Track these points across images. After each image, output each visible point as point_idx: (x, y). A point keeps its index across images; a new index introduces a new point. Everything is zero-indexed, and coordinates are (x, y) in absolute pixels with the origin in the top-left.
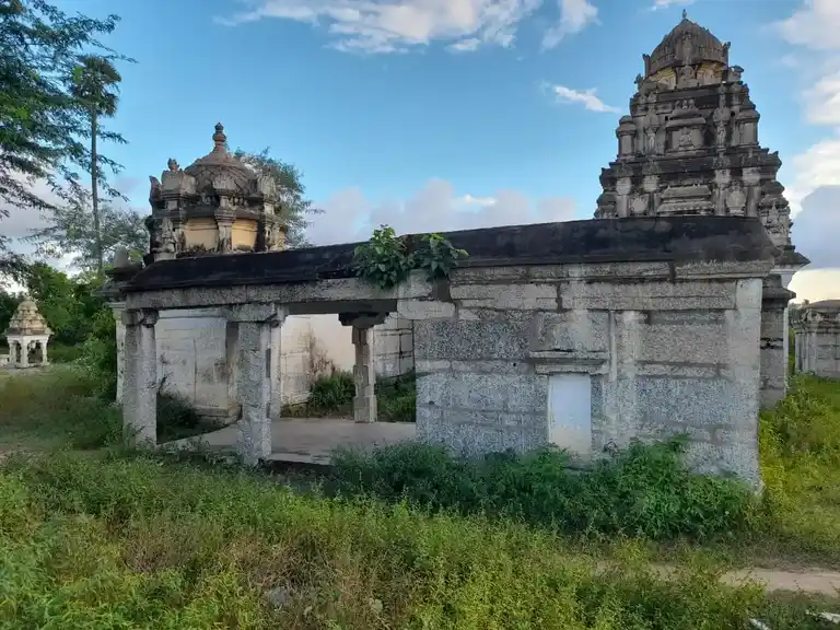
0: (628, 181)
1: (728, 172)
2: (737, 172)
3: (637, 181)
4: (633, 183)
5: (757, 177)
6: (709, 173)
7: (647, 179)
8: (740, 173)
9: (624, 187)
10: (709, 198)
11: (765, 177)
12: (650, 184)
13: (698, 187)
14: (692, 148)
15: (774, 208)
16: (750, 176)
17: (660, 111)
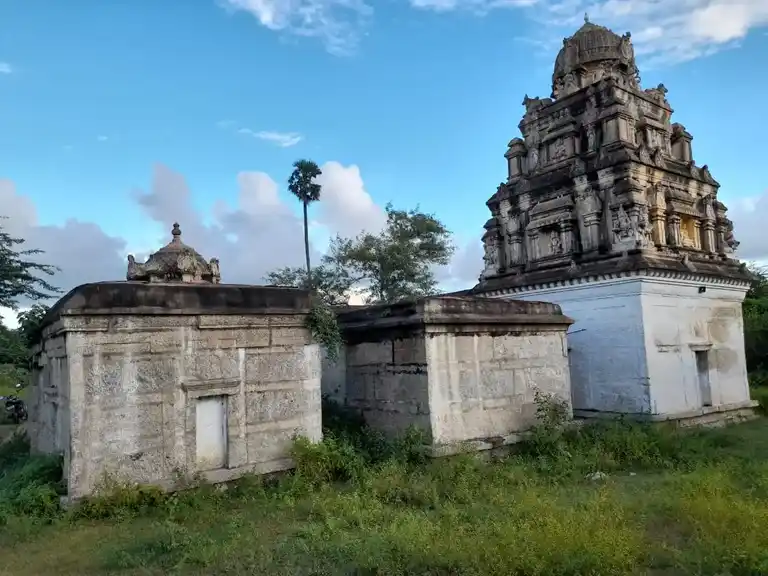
0: (507, 203)
1: (585, 179)
2: (592, 177)
3: (514, 201)
4: (511, 204)
5: (611, 178)
6: (570, 183)
7: (521, 198)
8: (596, 178)
9: (506, 208)
10: (571, 208)
11: (618, 176)
12: (525, 203)
13: (562, 198)
14: (563, 158)
15: (621, 209)
16: (605, 179)
17: (544, 126)
